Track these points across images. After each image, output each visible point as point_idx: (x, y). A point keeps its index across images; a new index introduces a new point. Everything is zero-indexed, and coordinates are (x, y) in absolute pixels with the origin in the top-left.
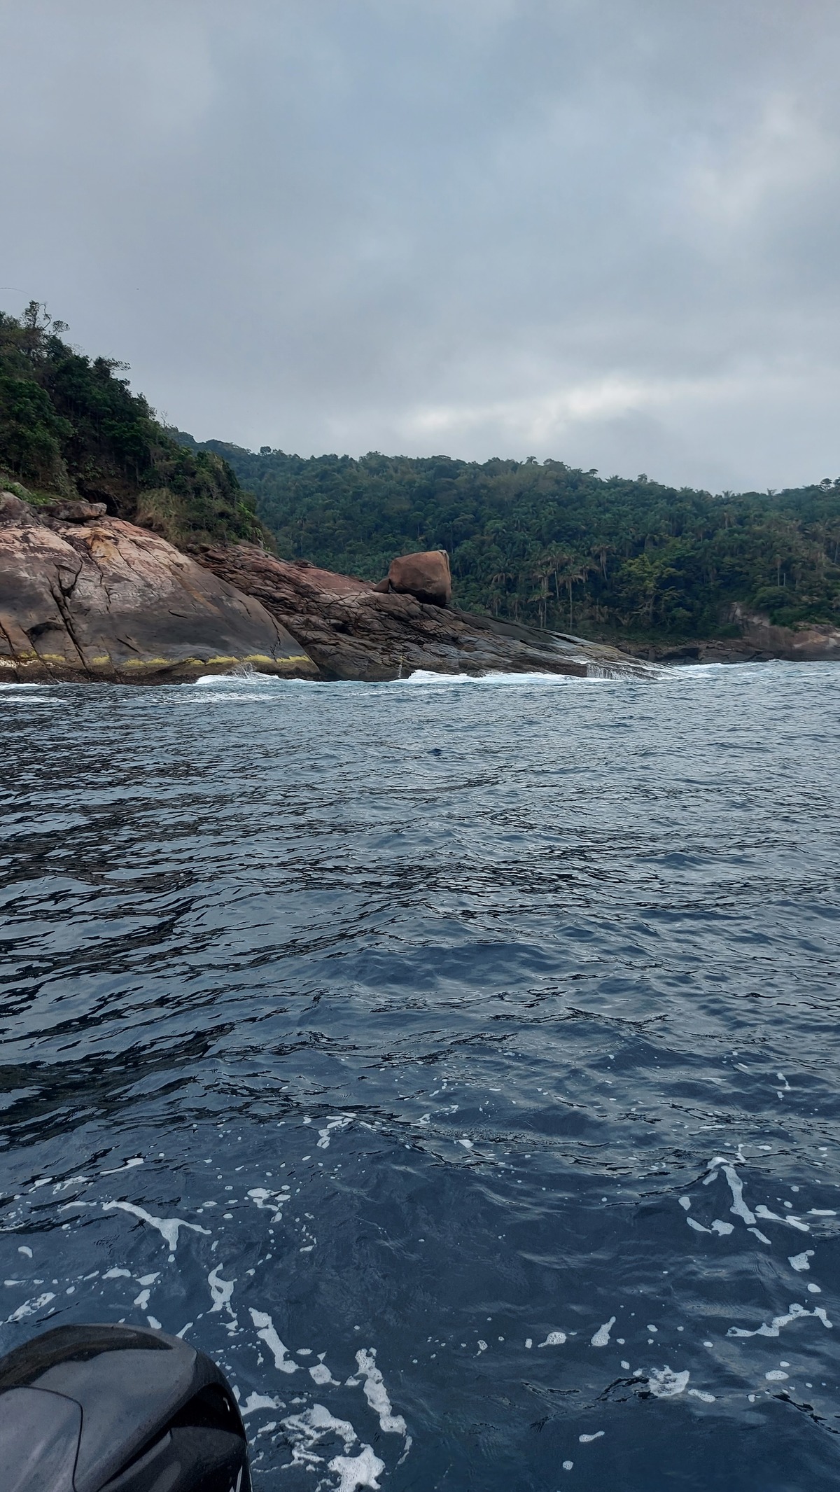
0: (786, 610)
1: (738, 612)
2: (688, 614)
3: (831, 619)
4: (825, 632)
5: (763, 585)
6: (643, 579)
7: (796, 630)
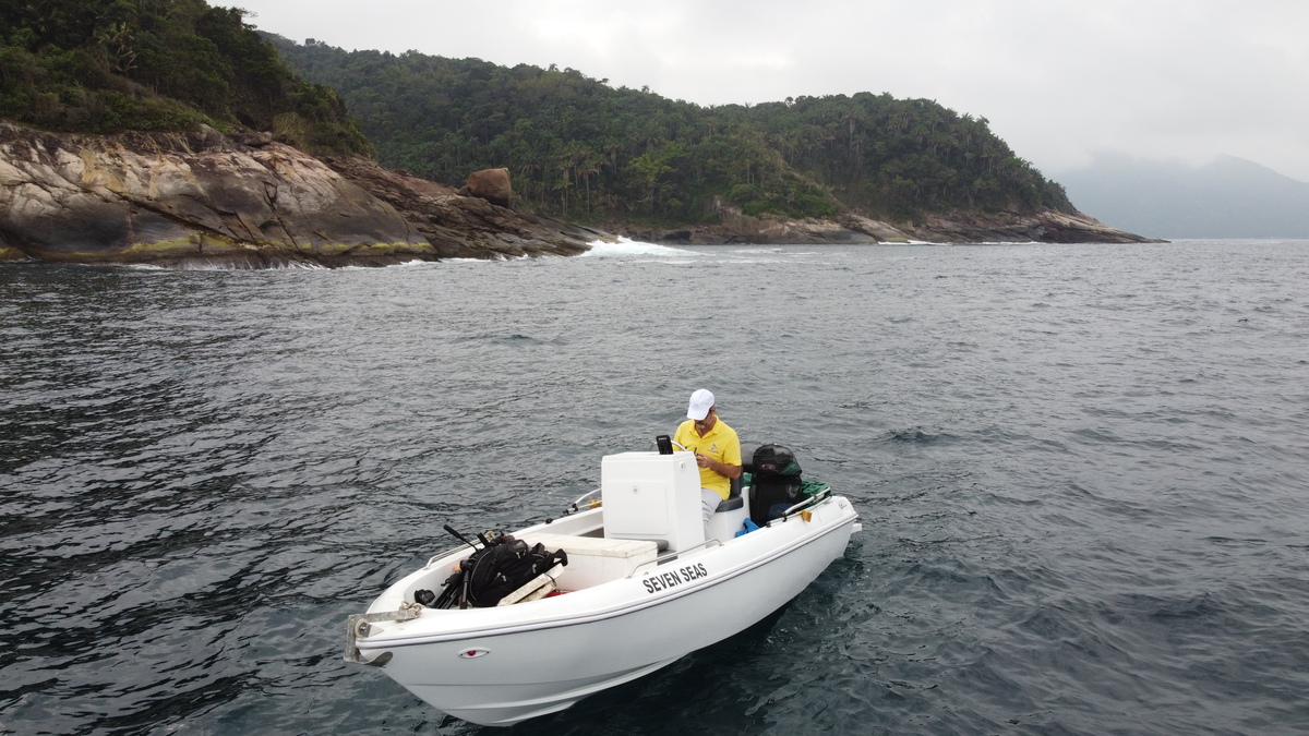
0: (754, 203)
1: (718, 203)
2: (681, 204)
3: (786, 211)
4: (781, 221)
5: (737, 182)
6: (645, 174)
7: (761, 219)
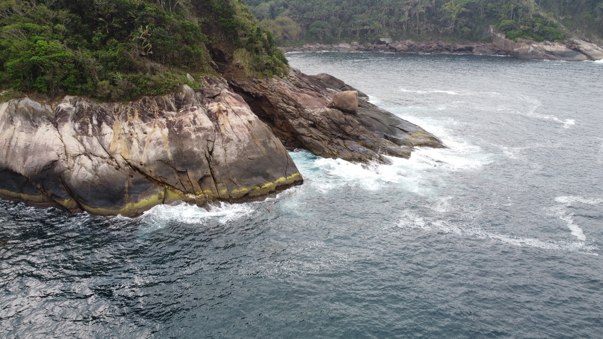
0: (513, 32)
1: (492, 30)
2: (469, 30)
3: (532, 37)
4: (529, 44)
5: (504, 19)
6: (451, 13)
7: (516, 42)
